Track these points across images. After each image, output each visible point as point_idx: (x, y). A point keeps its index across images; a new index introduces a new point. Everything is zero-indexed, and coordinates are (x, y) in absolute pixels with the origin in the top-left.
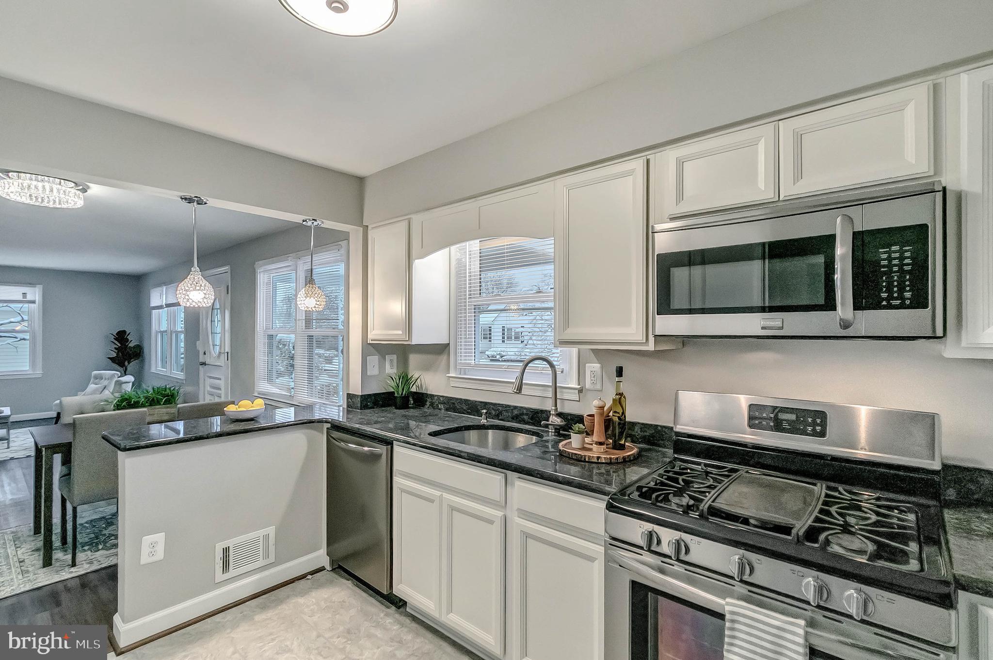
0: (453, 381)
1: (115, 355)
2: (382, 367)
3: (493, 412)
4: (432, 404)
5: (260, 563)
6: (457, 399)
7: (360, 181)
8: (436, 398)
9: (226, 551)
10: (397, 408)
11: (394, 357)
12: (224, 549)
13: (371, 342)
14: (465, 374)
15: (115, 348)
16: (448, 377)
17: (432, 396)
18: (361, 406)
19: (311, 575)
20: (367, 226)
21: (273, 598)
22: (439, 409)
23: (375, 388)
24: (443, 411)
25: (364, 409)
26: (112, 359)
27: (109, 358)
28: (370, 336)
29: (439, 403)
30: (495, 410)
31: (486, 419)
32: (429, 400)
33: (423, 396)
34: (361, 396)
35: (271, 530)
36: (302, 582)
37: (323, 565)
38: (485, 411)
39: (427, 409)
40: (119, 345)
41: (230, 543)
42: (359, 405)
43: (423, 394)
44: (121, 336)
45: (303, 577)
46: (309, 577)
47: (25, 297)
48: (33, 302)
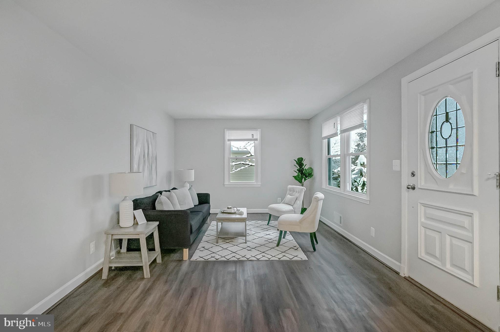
1: (296, 174)
26: (295, 177)
27: (293, 176)
40: (299, 167)
44: (300, 161)
47: (253, 137)
48: (256, 140)
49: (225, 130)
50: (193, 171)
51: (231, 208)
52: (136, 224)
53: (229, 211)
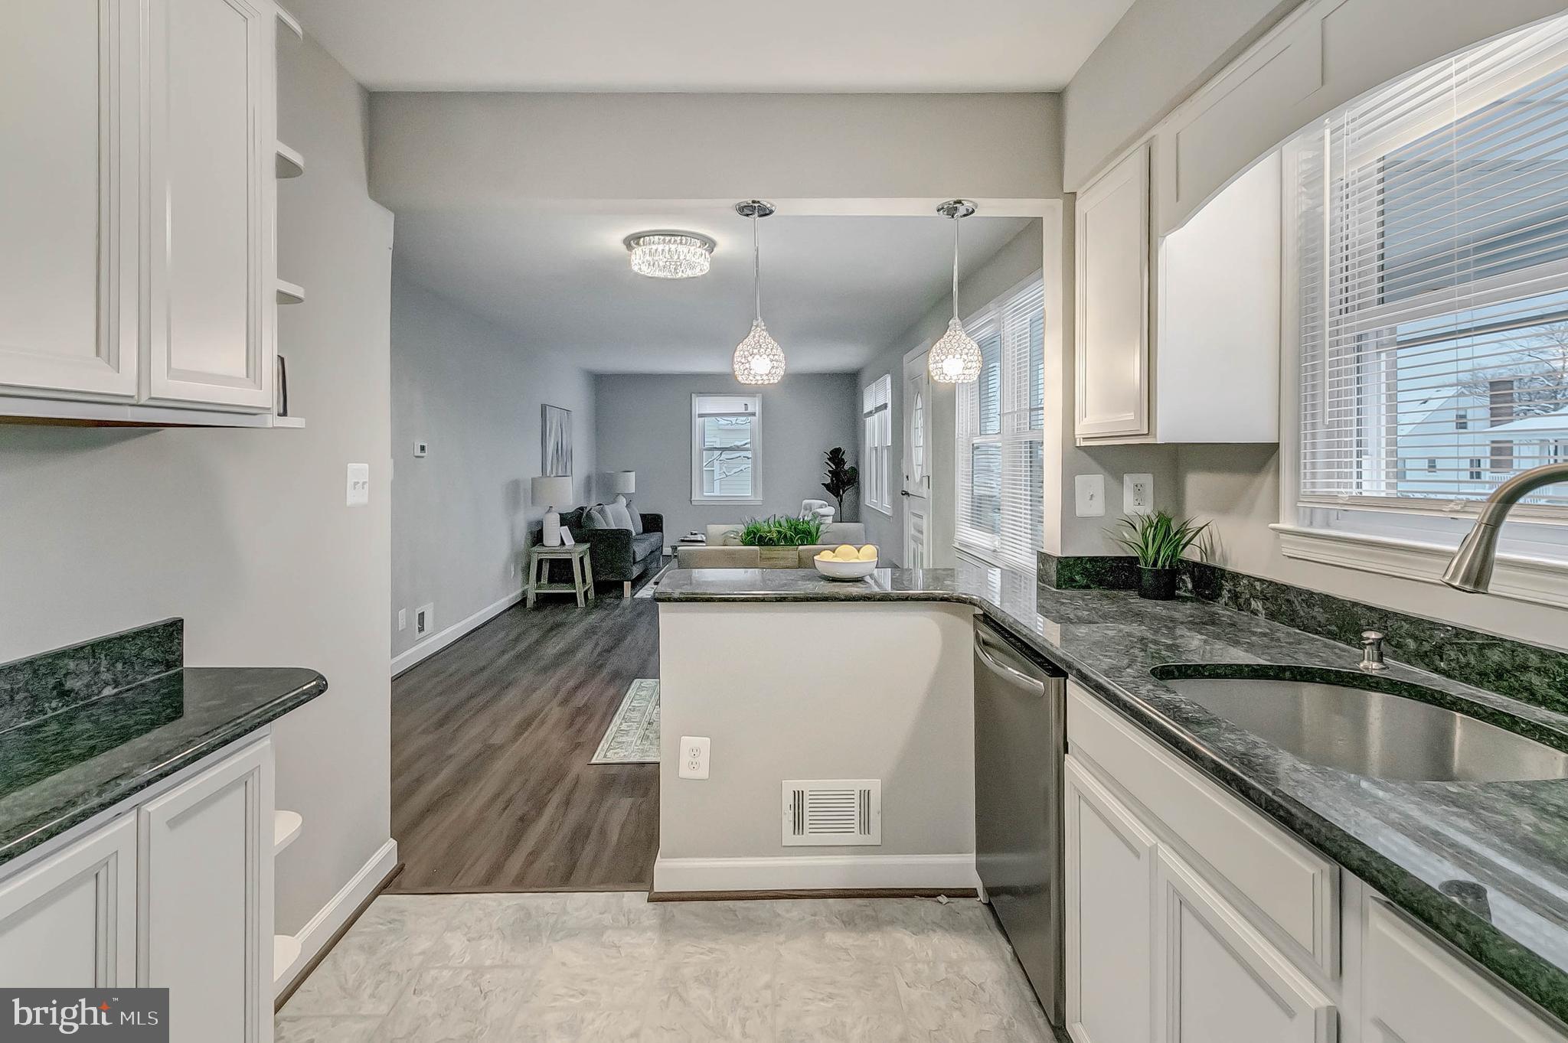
0: (1288, 542)
1: (828, 481)
2: (1113, 499)
3: (1412, 644)
4: (1235, 596)
5: (856, 838)
6: (1300, 592)
7: (1056, 98)
8: (1245, 581)
9: (798, 796)
10: (1143, 595)
11: (1147, 480)
12: (794, 792)
13: (1083, 444)
14: (1328, 525)
15: (829, 471)
16: (1274, 529)
17: (1236, 577)
18: (1058, 580)
19: (948, 896)
20: (1075, 194)
21: (869, 912)
22: (1252, 612)
23: (1094, 546)
24: (1262, 617)
25: (1066, 589)
26: (827, 486)
27: (823, 484)
28: (1080, 430)
29: (1252, 595)
30: (1415, 638)
31: (1380, 661)
32: (1228, 586)
33: (1213, 573)
34: (1060, 560)
35: (875, 786)
36: (928, 903)
37: (974, 887)
38: (1373, 635)
39: (1221, 609)
40: (834, 467)
41: (805, 785)
42: (1054, 578)
43: (1213, 569)
44: (836, 456)
45: (931, 894)
46: (943, 899)
47: (746, 409)
48: (754, 414)
49: (693, 395)
50: (633, 474)
51: (695, 534)
52: (563, 543)
53: (693, 538)
